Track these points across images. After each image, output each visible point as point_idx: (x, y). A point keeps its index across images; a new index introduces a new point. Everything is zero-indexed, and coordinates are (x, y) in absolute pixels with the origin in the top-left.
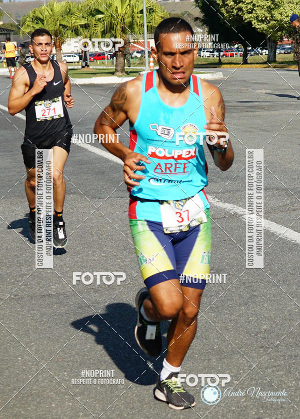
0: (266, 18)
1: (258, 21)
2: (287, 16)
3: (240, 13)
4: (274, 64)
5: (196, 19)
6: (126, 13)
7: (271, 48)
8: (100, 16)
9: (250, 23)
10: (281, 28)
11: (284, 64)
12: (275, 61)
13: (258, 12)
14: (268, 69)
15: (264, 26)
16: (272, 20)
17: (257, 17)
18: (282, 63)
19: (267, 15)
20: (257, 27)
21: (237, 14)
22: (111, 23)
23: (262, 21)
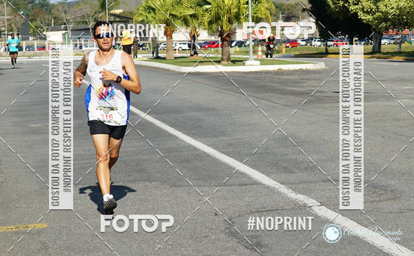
0: (371, 10)
1: (364, 12)
2: (392, 8)
3: (346, 5)
4: (377, 55)
5: (304, 10)
6: (232, 4)
7: (376, 39)
8: (208, 7)
9: (356, 14)
10: (386, 20)
11: (389, 55)
12: (379, 52)
13: (364, 4)
14: (372, 59)
15: (369, 17)
16: (378, 11)
17: (363, 9)
18: (387, 53)
19: (372, 6)
20: (363, 18)
21: (344, 6)
22: (218, 13)
23: (368, 13)
